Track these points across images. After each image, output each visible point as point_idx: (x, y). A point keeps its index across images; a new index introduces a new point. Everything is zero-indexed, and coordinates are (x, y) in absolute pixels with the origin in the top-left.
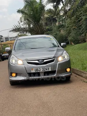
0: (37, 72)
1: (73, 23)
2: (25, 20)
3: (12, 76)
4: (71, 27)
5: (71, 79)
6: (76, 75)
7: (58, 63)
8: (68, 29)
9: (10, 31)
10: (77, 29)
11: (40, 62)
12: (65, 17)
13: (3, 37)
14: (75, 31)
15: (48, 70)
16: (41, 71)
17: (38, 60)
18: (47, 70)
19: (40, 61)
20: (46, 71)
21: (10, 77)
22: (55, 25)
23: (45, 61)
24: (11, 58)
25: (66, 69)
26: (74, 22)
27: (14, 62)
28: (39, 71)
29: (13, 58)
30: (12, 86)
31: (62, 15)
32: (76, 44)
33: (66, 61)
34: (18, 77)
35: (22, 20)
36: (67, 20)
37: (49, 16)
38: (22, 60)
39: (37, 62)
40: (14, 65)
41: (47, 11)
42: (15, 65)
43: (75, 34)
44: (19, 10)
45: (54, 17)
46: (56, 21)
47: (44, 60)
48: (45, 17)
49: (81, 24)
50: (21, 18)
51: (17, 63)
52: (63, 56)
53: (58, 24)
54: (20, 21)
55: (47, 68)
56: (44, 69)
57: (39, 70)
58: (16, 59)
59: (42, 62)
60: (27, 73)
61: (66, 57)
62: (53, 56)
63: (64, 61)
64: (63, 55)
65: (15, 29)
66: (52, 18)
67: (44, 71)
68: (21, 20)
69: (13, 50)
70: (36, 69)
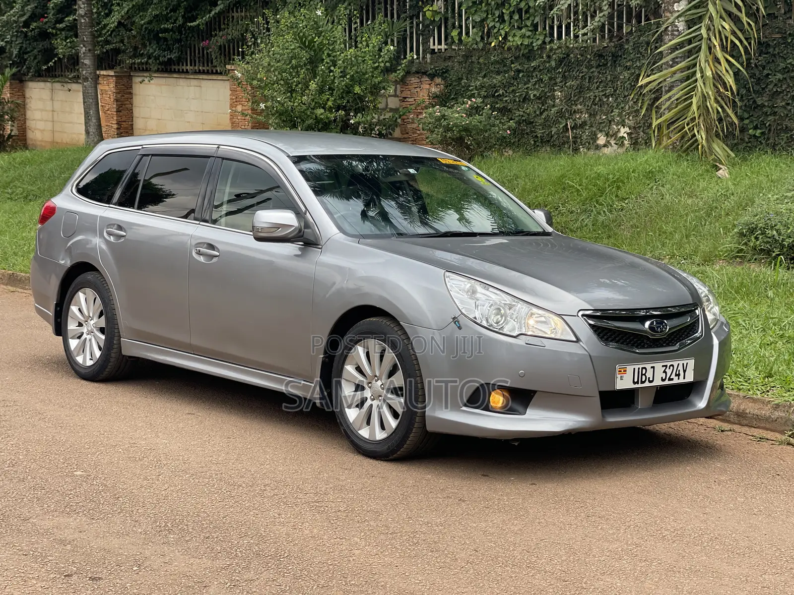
0: (640, 385)
11: (652, 330)
16: (658, 381)
18: (679, 375)
19: (655, 325)
20: (676, 380)
28: (647, 384)
38: (561, 316)
42: (530, 340)
55: (681, 367)
56: (669, 371)
57: (649, 374)
59: (662, 332)
60: (597, 394)
67: (667, 382)
70: (639, 368)
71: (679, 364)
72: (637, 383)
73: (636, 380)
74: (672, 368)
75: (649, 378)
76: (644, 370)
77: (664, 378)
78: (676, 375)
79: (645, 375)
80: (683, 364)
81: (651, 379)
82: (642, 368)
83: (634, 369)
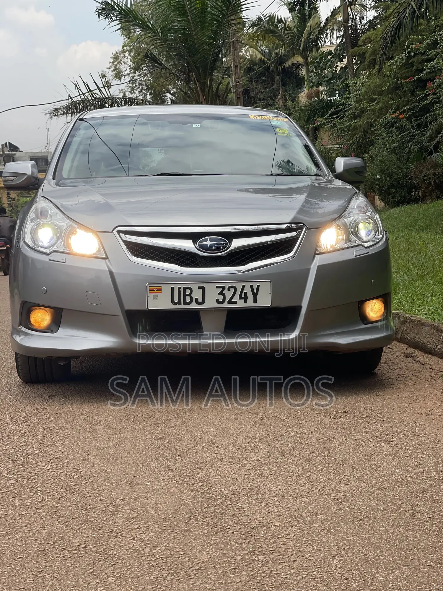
0: (183, 307)
1: (389, 92)
2: (137, 68)
3: (28, 325)
4: (378, 117)
5: (382, 368)
6: (411, 350)
7: (318, 261)
8: (362, 121)
9: (55, 113)
10: (407, 125)
11: (204, 248)
12: (345, 61)
13: (18, 154)
14: (397, 136)
15: (250, 304)
16: (211, 303)
17: (195, 237)
18: (246, 299)
19: (208, 243)
20: (241, 304)
21: (20, 333)
22: (289, 103)
23: (237, 243)
24: (31, 215)
25: (361, 303)
26: (396, 88)
27: (46, 244)
28: (194, 306)
29: (43, 214)
30: (27, 388)
31: (330, 53)
32: (398, 204)
33: (362, 251)
34: (62, 332)
35: (122, 67)
36: (356, 75)
37: (263, 53)
38: (97, 232)
39: (187, 245)
40: (45, 258)
41: (253, 25)
42: (54, 256)
43: (394, 151)
44: (107, 3)
45: (291, 62)
46: (299, 83)
47: (230, 236)
48: (243, 57)
49: (430, 99)
50: (116, 57)
51: (67, 244)
52: (345, 225)
53: (309, 97)
54: (110, 74)
55: (248, 290)
56: (229, 295)
57: (197, 294)
58: (64, 223)
59: (218, 250)
60: (119, 313)
61: (363, 233)
62: (288, 219)
63: (352, 254)
64: (347, 220)
65: (83, 101)
66: (281, 67)
67: (226, 305)
68: (116, 68)
69: (50, 175)
70: (179, 288)
71: (244, 287)
72: (179, 303)
73: (176, 300)
74: (232, 290)
75: (197, 300)
76: (188, 292)
77: (221, 300)
78: (240, 298)
79: (190, 295)
80: (252, 287)
81: (200, 300)
82: (185, 289)
83: (172, 289)
